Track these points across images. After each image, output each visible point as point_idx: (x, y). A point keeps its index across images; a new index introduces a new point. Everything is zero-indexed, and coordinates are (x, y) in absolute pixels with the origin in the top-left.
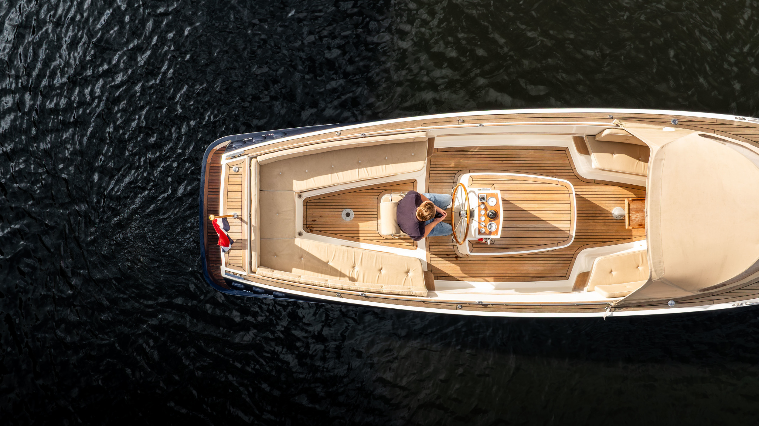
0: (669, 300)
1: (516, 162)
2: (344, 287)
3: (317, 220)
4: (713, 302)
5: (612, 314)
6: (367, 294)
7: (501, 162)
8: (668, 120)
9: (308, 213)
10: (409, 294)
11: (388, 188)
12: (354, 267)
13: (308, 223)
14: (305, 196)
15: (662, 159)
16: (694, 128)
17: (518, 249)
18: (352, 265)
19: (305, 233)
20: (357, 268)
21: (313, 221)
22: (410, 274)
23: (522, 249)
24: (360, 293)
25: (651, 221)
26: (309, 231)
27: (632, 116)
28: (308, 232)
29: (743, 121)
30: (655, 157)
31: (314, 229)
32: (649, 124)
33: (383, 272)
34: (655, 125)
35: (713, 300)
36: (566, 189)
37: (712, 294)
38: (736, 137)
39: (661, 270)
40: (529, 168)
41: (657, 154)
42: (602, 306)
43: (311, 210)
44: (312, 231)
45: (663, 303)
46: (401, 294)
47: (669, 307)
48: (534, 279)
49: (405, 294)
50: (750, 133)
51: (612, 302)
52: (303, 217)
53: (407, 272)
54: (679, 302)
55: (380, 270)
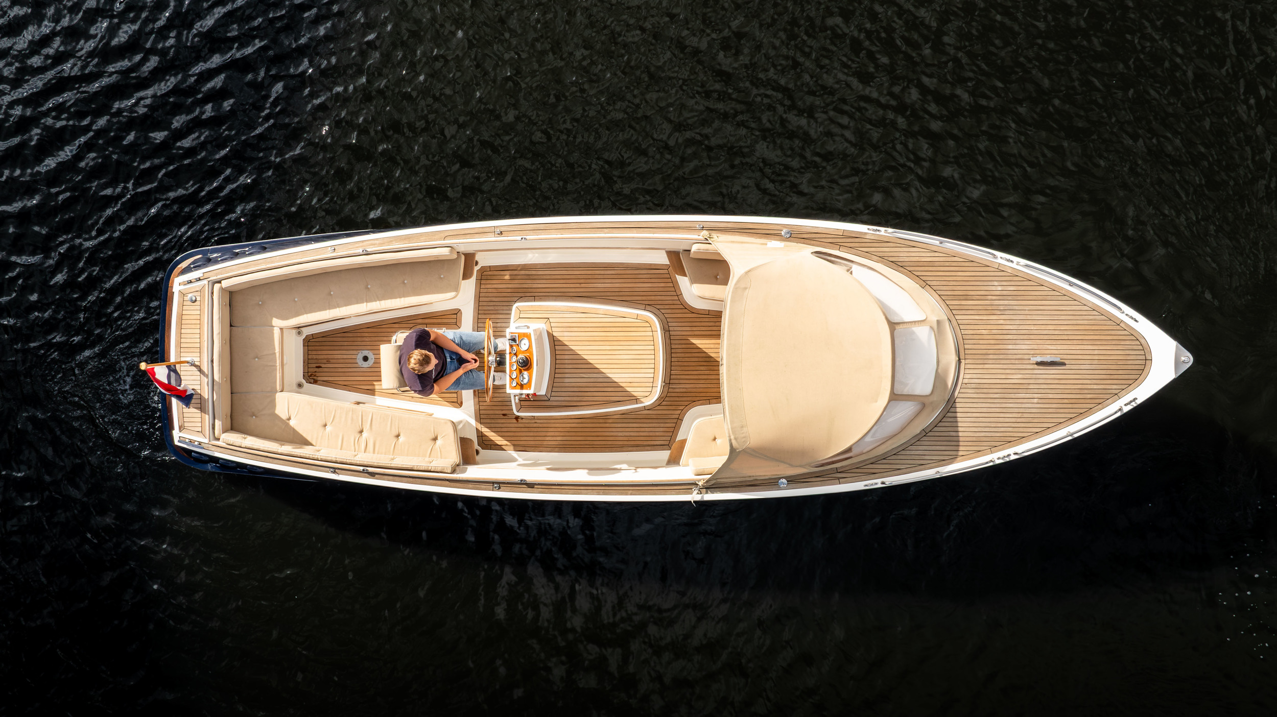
0: (780, 478)
1: (599, 285)
2: (339, 460)
3: (323, 366)
4: (839, 480)
5: (702, 497)
6: (370, 469)
7: (578, 285)
8: (779, 232)
9: (310, 357)
10: (426, 469)
11: (420, 321)
12: (361, 432)
13: (310, 370)
14: (307, 332)
15: (746, 288)
16: (812, 242)
18: (359, 430)
19: (307, 386)
20: (365, 434)
21: (317, 367)
22: (439, 442)
23: (588, 407)
24: (361, 468)
25: (728, 371)
26: (312, 381)
27: (729, 225)
28: (310, 383)
29: (878, 233)
30: (736, 284)
31: (319, 378)
32: (752, 237)
33: (401, 439)
34: (760, 238)
35: (839, 478)
36: (647, 325)
37: (837, 471)
38: (868, 255)
39: (744, 437)
40: (617, 294)
41: (738, 281)
42: (688, 486)
43: (314, 353)
44: (315, 382)
45: (772, 483)
46: (415, 469)
47: (780, 489)
48: (624, 449)
49: (421, 469)
50: (886, 250)
51: (699, 480)
52: (304, 362)
53: (435, 439)
54: (793, 481)
55: (398, 436)
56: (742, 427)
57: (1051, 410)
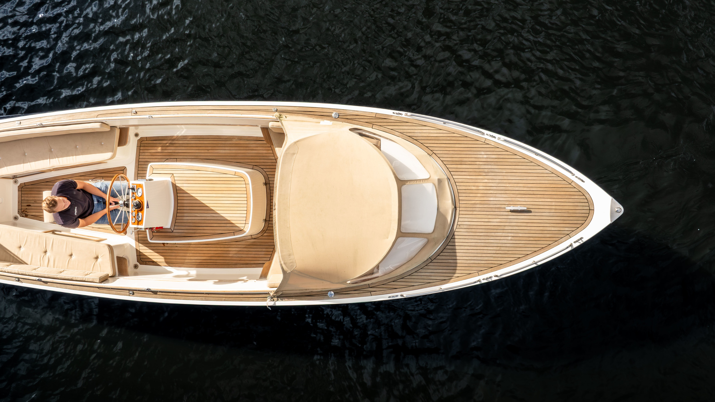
0: (331, 291)
3: (32, 205)
5: (275, 303)
6: (43, 279)
8: (330, 114)
9: (23, 198)
10: (82, 279)
11: (98, 175)
12: (46, 252)
13: (23, 208)
14: (21, 181)
16: (354, 122)
17: (194, 238)
18: (44, 250)
19: (21, 219)
20: (48, 254)
21: (27, 206)
22: (99, 260)
23: (199, 238)
24: (37, 278)
25: (279, 214)
26: (24, 215)
27: (296, 109)
28: (23, 217)
29: (400, 116)
31: (29, 214)
32: (311, 117)
33: (74, 257)
34: (317, 118)
35: (371, 292)
36: (242, 179)
37: (369, 286)
38: (392, 131)
39: (292, 262)
42: (263, 295)
43: (26, 196)
44: (26, 216)
45: (323, 294)
47: (329, 298)
50: (405, 128)
52: (18, 202)
53: (97, 258)
54: (338, 293)
55: (71, 255)
56: (290, 255)
57: (521, 245)
